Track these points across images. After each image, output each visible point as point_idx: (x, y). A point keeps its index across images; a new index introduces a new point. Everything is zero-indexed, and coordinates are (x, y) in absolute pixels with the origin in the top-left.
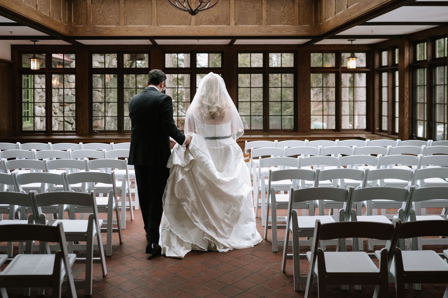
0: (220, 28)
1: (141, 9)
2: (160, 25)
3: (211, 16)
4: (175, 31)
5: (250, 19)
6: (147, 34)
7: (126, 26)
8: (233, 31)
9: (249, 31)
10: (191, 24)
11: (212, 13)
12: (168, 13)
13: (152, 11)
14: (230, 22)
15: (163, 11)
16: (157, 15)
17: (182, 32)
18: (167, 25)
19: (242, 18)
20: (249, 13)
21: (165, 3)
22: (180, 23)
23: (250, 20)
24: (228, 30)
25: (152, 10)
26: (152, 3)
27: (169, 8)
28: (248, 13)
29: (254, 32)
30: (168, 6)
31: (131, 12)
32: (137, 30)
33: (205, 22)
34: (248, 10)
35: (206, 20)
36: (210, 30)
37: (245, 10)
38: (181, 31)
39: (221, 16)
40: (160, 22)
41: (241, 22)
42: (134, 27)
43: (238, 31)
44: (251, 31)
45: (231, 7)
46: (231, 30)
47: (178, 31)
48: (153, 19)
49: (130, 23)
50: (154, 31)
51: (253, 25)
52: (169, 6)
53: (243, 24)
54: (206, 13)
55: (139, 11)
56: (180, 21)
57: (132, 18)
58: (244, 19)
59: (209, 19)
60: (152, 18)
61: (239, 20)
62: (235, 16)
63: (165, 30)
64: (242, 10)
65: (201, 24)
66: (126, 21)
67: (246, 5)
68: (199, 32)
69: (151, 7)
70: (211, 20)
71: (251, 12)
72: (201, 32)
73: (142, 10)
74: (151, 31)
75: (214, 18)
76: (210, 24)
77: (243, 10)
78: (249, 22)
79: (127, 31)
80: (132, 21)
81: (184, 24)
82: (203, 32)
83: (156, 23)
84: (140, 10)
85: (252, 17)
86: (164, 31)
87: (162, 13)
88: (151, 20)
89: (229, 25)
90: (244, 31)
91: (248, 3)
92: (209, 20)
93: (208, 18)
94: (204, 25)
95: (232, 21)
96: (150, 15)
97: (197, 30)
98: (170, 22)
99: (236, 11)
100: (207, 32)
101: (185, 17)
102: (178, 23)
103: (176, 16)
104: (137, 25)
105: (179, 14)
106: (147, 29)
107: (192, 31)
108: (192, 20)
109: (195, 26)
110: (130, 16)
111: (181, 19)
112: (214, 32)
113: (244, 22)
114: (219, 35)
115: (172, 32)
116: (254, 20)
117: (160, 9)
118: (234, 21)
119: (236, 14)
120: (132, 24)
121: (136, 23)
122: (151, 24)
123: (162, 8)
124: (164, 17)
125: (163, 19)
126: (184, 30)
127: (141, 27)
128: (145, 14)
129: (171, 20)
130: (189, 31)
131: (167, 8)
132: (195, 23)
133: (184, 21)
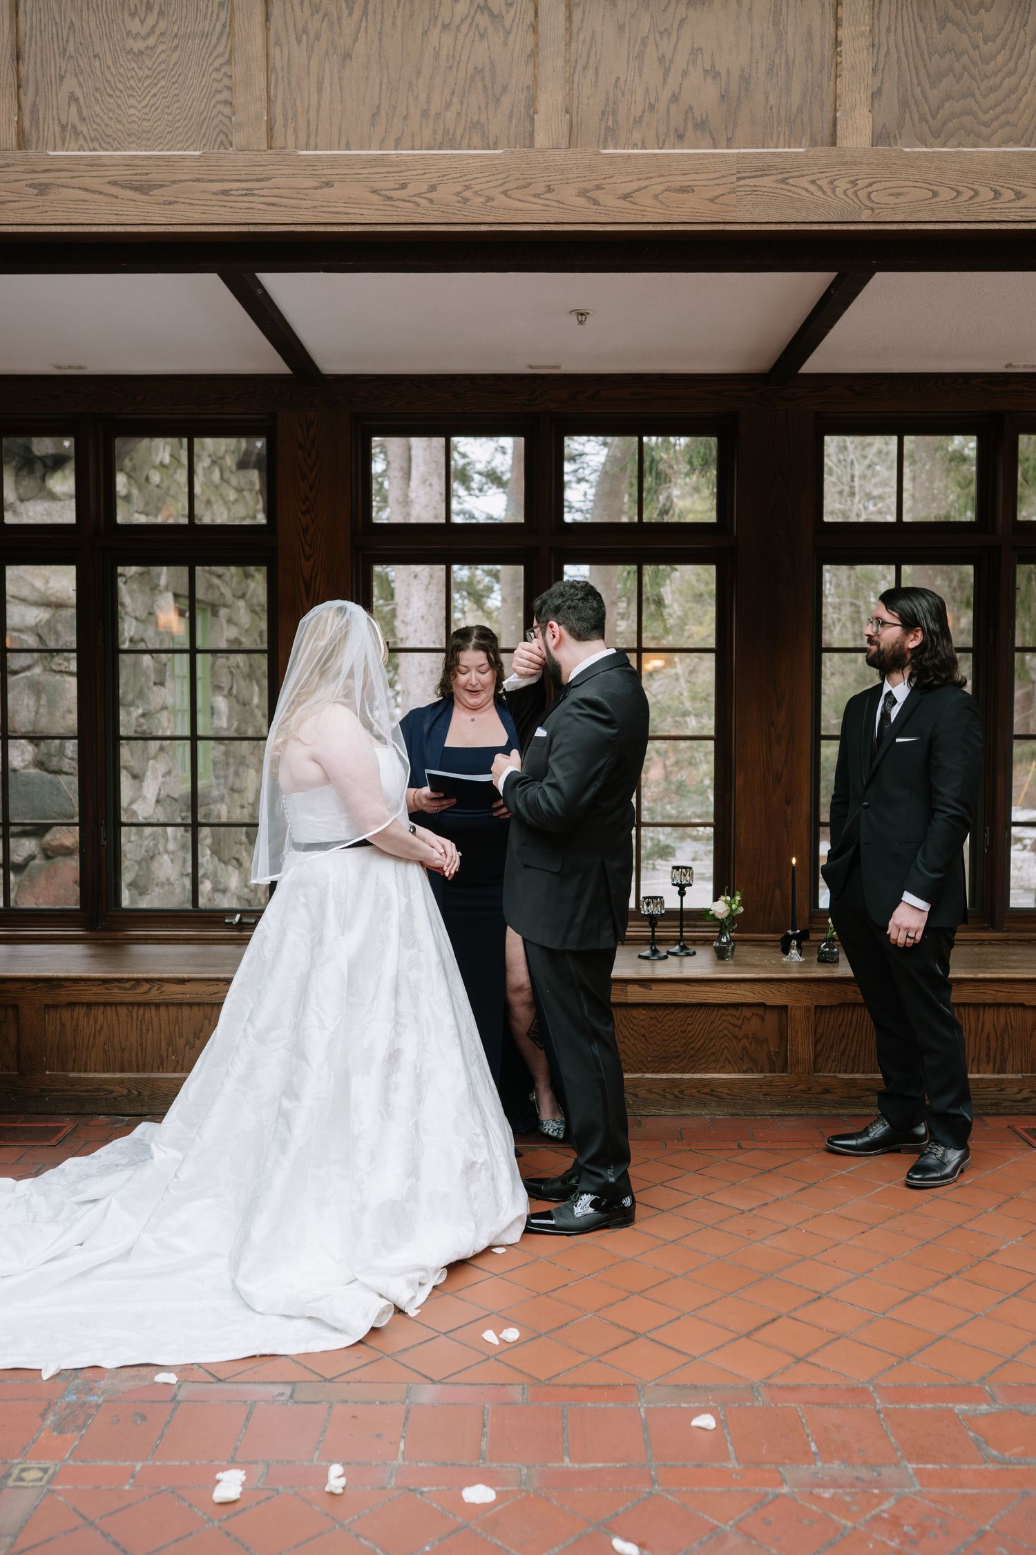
0: (761, 171)
1: (151, 21)
2: (291, 142)
3: (685, 73)
4: (411, 190)
5: (991, 98)
6: (198, 217)
7: (31, 152)
8: (862, 194)
9: (986, 194)
10: (532, 135)
11: (696, 52)
12: (360, 48)
13: (231, 34)
14: (835, 121)
15: (317, 38)
16: (269, 69)
17: (466, 201)
18: (348, 147)
19: (933, 87)
20: (987, 49)
22: (446, 131)
23: (992, 108)
24: (823, 183)
25: (229, 29)
27: (365, 12)
28: (976, 47)
29: (1019, 196)
31: (71, 48)
32: (115, 183)
33: (638, 121)
34: (980, 28)
35: (652, 107)
36: (679, 180)
37: (956, 24)
38: (460, 189)
39: (770, 71)
40: (291, 126)
41: (923, 118)
42: (95, 164)
43: (897, 195)
44: (997, 194)
46: (842, 184)
47: (433, 188)
48: (241, 100)
49: (68, 132)
50: (249, 193)
51: (1017, 143)
53: (938, 135)
54: (650, 49)
55: (129, 33)
56: (450, 115)
57: (79, 94)
58: (948, 97)
59: (675, 98)
60: (229, 88)
61: (904, 104)
62: (874, 71)
63: (328, 184)
64: (935, 26)
65: (610, 135)
66: (34, 107)
68: (596, 202)
70: (691, 108)
71: (999, 40)
73: (152, 31)
74: (225, 193)
75: (711, 91)
76: (681, 137)
77: (942, 27)
78: (986, 118)
79: (43, 189)
80: (83, 120)
81: (476, 139)
82: (626, 197)
83: (264, 128)
85: (1012, 81)
86: (326, 191)
87: (310, 49)
88: (227, 110)
89: (833, 143)
90: (945, 194)
92: (673, 108)
93: (666, 94)
94: (635, 146)
95: (853, 109)
96: (218, 70)
97: (583, 185)
98: (373, 123)
99: (883, 30)
100: (656, 197)
101: (489, 84)
102: (435, 132)
103: (419, 72)
104: (116, 144)
105: (437, 54)
106: (198, 180)
107: (537, 196)
108: (542, 106)
109: (562, 153)
110: (62, 78)
111: (456, 100)
112: (712, 200)
113: (944, 124)
114: (749, 228)
115: (391, 199)
116: (1021, 106)
117: (290, 22)
118: (866, 110)
119: (882, 58)
120: (81, 141)
121: (109, 132)
122: (222, 137)
123: (312, 15)
124: (327, 84)
125: (314, 103)
126: (476, 188)
127: (150, 157)
128: (175, 57)
129: (379, 107)
130: (516, 194)
131: (350, 14)
132: (566, 128)
133: (483, 118)
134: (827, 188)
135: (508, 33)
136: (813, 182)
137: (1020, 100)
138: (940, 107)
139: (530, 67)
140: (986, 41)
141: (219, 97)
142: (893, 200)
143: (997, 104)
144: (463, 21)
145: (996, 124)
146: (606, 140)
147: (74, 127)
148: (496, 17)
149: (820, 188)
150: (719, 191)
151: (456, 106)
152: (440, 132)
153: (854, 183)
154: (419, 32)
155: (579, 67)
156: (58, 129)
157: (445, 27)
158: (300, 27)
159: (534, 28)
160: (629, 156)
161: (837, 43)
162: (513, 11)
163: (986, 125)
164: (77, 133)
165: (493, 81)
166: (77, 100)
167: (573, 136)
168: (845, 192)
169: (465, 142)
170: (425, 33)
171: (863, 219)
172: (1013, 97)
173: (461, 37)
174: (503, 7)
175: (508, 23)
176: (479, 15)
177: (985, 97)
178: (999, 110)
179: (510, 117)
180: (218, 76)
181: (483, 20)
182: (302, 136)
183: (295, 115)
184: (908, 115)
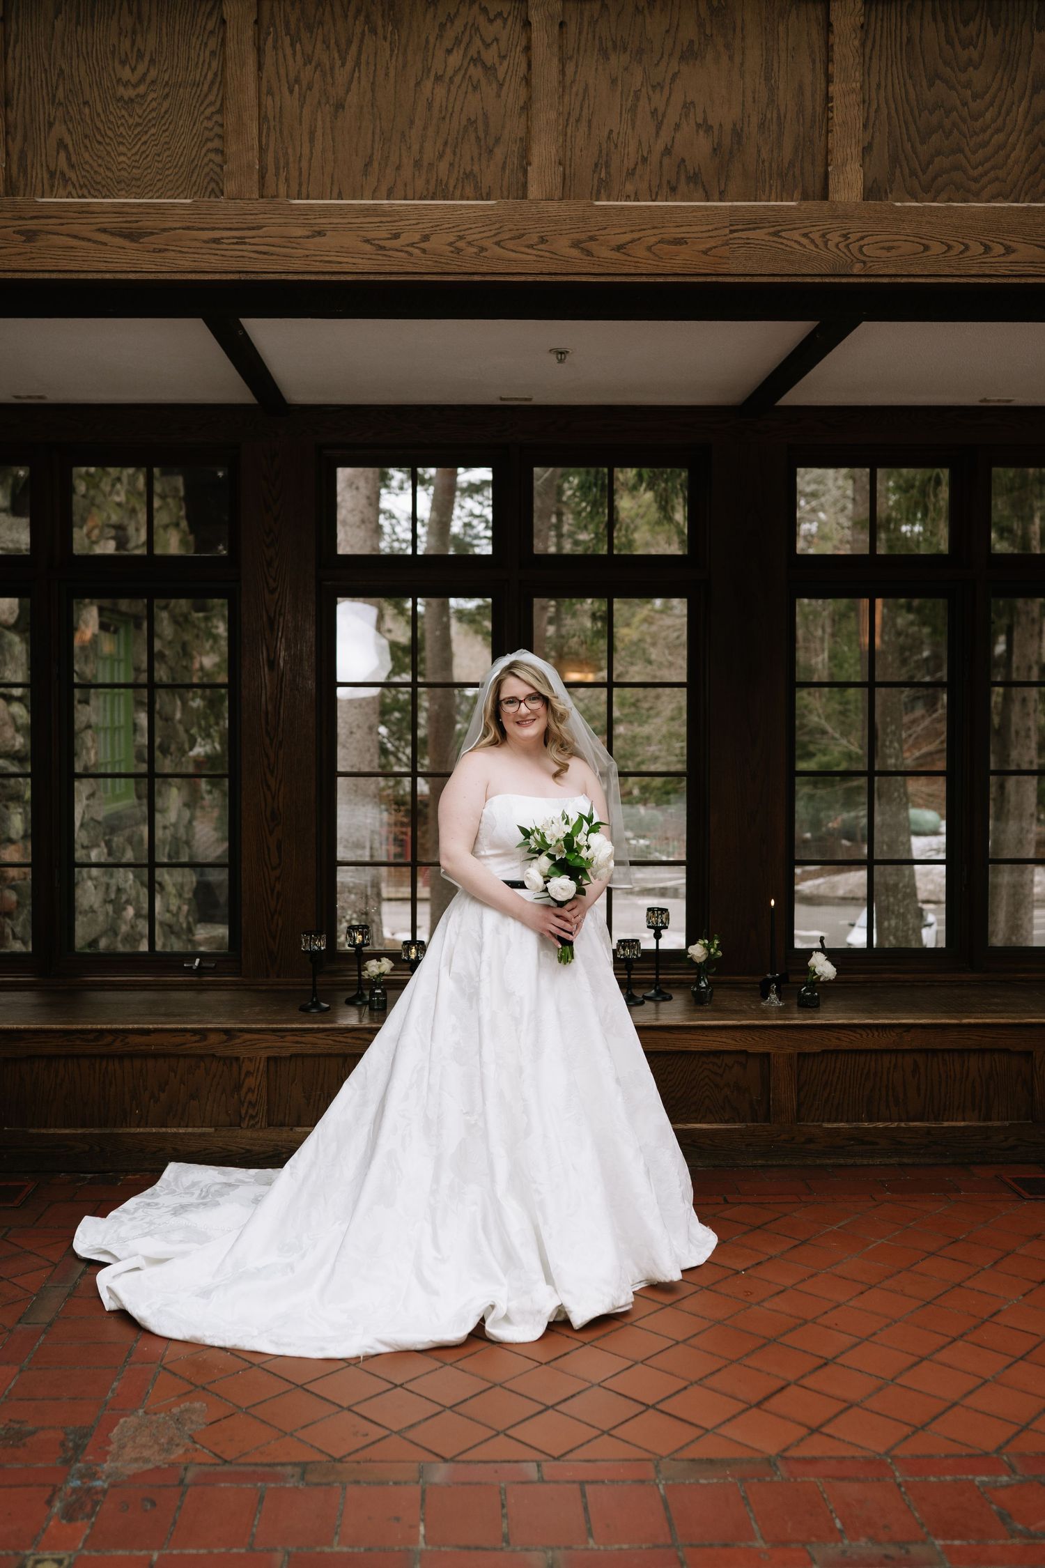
0: (754, 223)
1: (141, 68)
2: (282, 189)
3: (677, 127)
4: (403, 240)
5: (981, 154)
6: (193, 265)
7: (18, 198)
8: (854, 248)
9: (976, 248)
10: (525, 186)
11: (688, 106)
12: (352, 99)
13: (223, 83)
14: (826, 174)
15: (310, 88)
16: (262, 119)
17: (459, 251)
18: (340, 197)
19: (923, 142)
20: (976, 106)
21: (321, 23)
22: (439, 182)
23: (981, 163)
24: (814, 236)
25: (221, 78)
26: (224, 22)
27: (358, 63)
28: (965, 104)
29: (1009, 250)
30: (349, 42)
31: (60, 94)
32: (104, 231)
33: (631, 173)
34: (968, 85)
35: (644, 160)
36: (672, 233)
37: (945, 81)
38: (452, 239)
39: (762, 126)
40: (283, 175)
41: (913, 173)
42: (85, 211)
43: (889, 249)
44: (987, 249)
45: (836, 56)
46: (834, 238)
47: (426, 238)
48: (232, 148)
49: (57, 180)
50: (241, 241)
51: (1006, 198)
52: (354, 48)
53: (930, 190)
54: (643, 102)
55: (119, 80)
56: (443, 166)
57: (68, 140)
58: (938, 153)
59: (667, 151)
60: (221, 137)
61: (894, 160)
62: (865, 126)
63: (320, 233)
64: (925, 83)
65: (603, 188)
66: (23, 153)
67: (950, 42)
68: (589, 253)
69: (213, 53)
70: (683, 160)
71: (988, 97)
72: (605, 253)
73: (143, 79)
74: (216, 241)
75: (703, 144)
76: (673, 189)
77: (931, 85)
78: (975, 173)
79: (30, 236)
80: (72, 166)
81: (469, 190)
82: (619, 248)
83: (256, 177)
84: (126, 74)
85: (1000, 137)
86: (318, 240)
87: (303, 100)
88: (218, 159)
89: (825, 196)
90: (937, 248)
91: (966, 24)
92: (666, 161)
93: (659, 147)
94: (628, 198)
95: (844, 164)
96: (209, 118)
97: (576, 236)
98: (365, 173)
99: (874, 86)
100: (649, 249)
101: (481, 134)
102: (428, 182)
103: (412, 122)
104: (105, 191)
105: (430, 106)
106: (188, 228)
107: (531, 246)
108: (535, 160)
109: (555, 204)
110: (51, 125)
111: (448, 150)
112: (705, 253)
113: (934, 179)
114: (742, 280)
115: (383, 248)
116: (1010, 162)
117: (282, 71)
118: (857, 166)
119: (872, 114)
120: (70, 188)
121: (99, 179)
122: (213, 185)
123: (305, 65)
124: (319, 133)
125: (306, 150)
126: (469, 238)
127: (140, 205)
128: (166, 105)
129: (371, 157)
130: (510, 244)
131: (343, 65)
132: (559, 180)
133: (476, 169)
134: (819, 241)
135: (501, 85)
136: (805, 235)
137: (1008, 156)
138: (930, 162)
139: (524, 117)
140: (975, 97)
141: (210, 145)
142: (884, 254)
143: (987, 160)
144: (456, 72)
145: (985, 180)
146: (599, 192)
147: (63, 174)
148: (489, 70)
149: (813, 241)
150: (711, 243)
151: (448, 156)
152: (433, 182)
153: (846, 236)
154: (412, 83)
155: (572, 120)
156: (46, 176)
157: (438, 78)
158: (292, 76)
159: (527, 80)
160: (623, 208)
161: (828, 98)
162: (505, 63)
163: (975, 180)
164: (66, 180)
165: (486, 133)
166: (66, 147)
167: (567, 188)
168: (837, 245)
169: (458, 193)
170: (418, 84)
171: (855, 271)
172: (1002, 153)
173: (454, 89)
174: (496, 60)
175: (501, 75)
176: (472, 69)
177: (974, 153)
178: (988, 165)
179: (504, 168)
180: (210, 124)
181: (476, 72)
182: (294, 187)
183: (287, 164)
184: (898, 171)
